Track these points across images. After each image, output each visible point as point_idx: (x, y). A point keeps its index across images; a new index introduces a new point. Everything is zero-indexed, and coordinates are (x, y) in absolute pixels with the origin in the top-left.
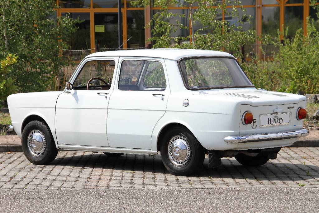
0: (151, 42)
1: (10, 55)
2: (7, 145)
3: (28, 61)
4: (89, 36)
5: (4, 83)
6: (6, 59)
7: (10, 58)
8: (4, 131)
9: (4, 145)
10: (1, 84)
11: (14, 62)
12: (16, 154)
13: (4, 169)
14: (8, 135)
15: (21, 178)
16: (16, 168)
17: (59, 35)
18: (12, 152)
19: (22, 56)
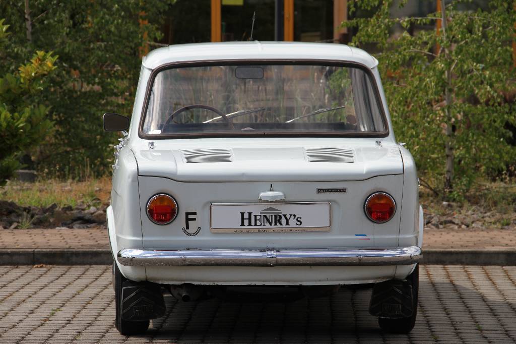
0: (349, 29)
1: (41, 53)
2: (33, 250)
3: (76, 68)
4: (208, 14)
5: (27, 115)
6: (32, 63)
7: (40, 60)
8: (27, 219)
9: (27, 250)
10: (21, 117)
11: (48, 70)
12: (53, 270)
13: (29, 300)
14: (34, 228)
15: (67, 319)
16: (54, 298)
17: (143, 9)
18: (44, 265)
19: (64, 58)
